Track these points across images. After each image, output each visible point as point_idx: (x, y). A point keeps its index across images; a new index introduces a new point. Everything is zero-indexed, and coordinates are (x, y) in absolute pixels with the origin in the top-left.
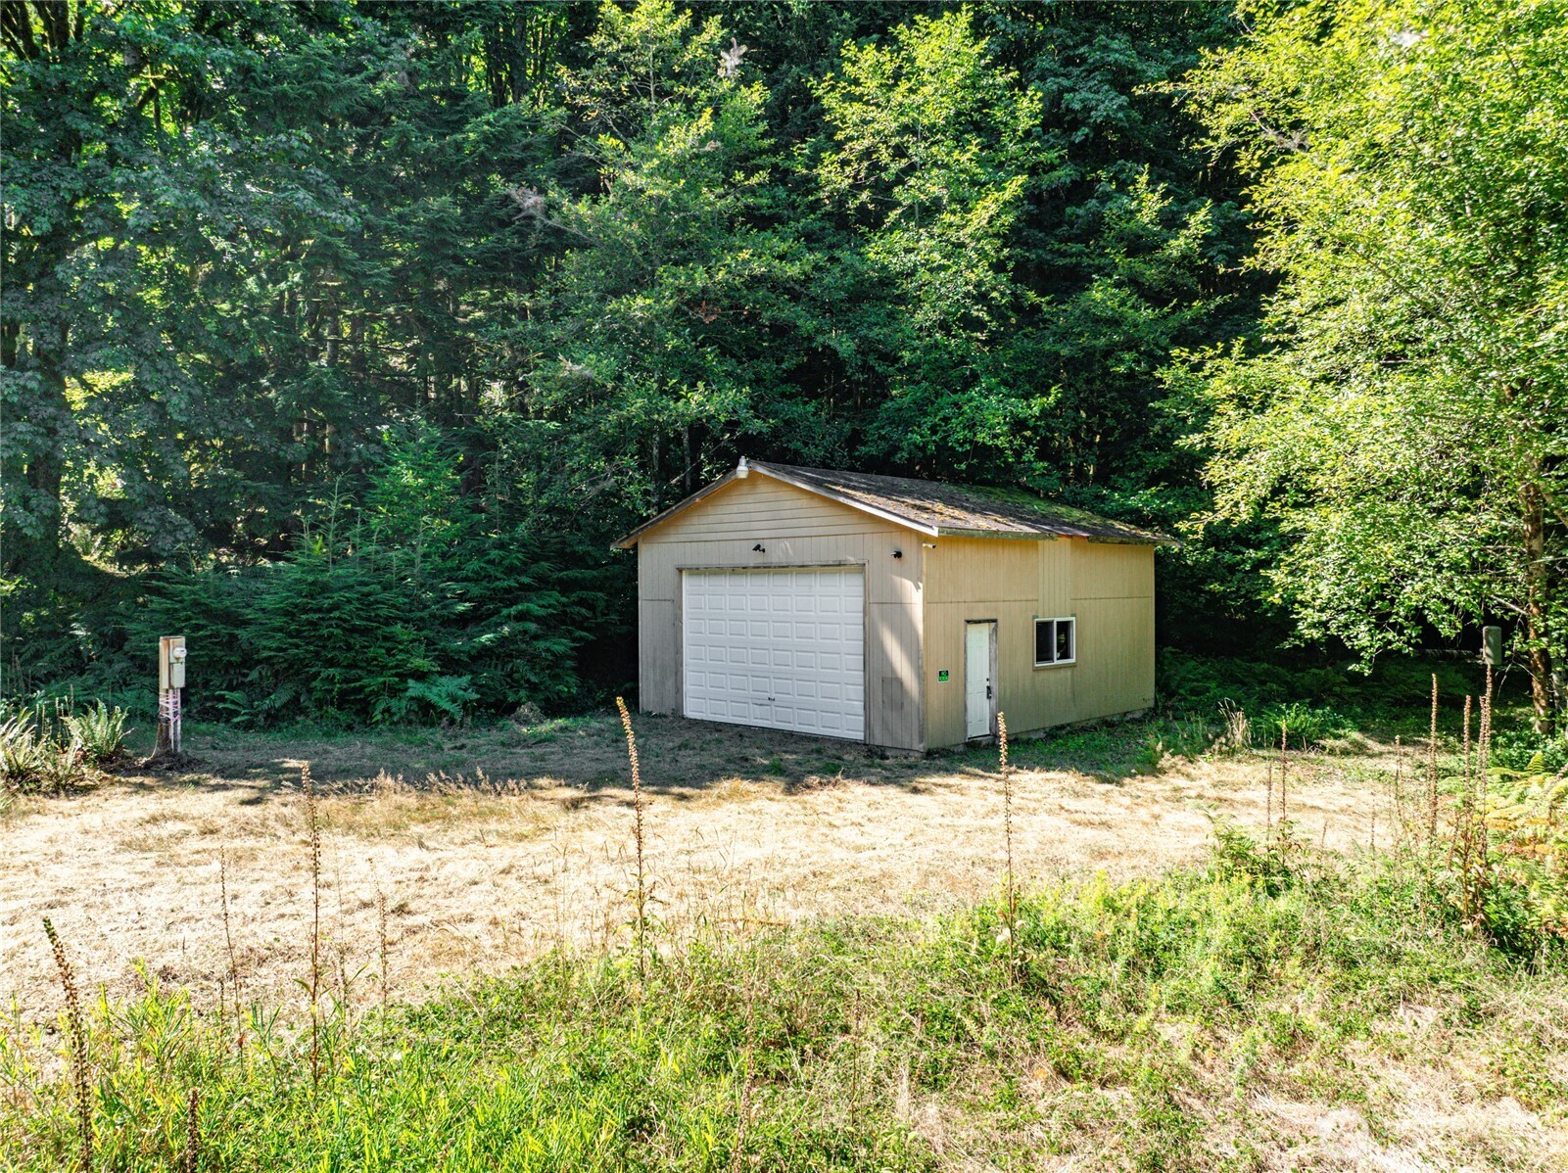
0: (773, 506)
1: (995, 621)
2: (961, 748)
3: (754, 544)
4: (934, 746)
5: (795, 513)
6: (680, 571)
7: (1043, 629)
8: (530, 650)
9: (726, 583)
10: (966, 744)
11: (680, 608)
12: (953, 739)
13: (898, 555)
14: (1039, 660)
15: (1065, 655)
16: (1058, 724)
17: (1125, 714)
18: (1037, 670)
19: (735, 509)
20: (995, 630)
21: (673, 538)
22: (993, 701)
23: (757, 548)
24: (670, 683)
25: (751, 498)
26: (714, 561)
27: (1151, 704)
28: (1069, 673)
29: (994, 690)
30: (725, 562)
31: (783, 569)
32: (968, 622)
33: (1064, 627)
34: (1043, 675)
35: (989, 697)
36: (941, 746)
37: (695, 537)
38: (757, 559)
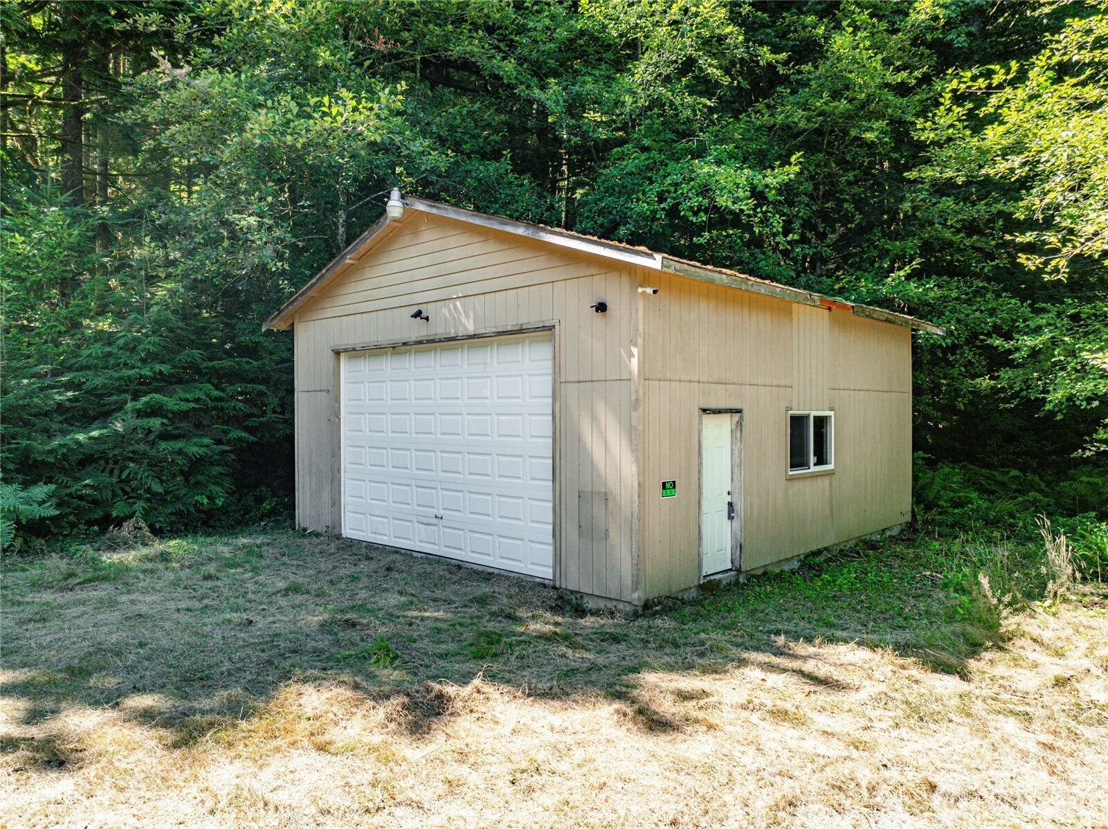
0: (438, 257)
1: (739, 411)
2: (693, 593)
3: (414, 310)
4: (653, 594)
5: (466, 263)
6: (337, 353)
7: (798, 422)
8: (153, 452)
9: (387, 366)
10: (701, 587)
11: (337, 399)
12: (685, 581)
13: (601, 307)
14: (793, 466)
15: (821, 461)
16: (814, 548)
17: (883, 531)
18: (791, 479)
19: (395, 267)
20: (740, 424)
21: (329, 313)
22: (736, 523)
23: (418, 314)
24: (326, 495)
25: (413, 251)
26: (371, 338)
27: (908, 518)
28: (826, 481)
29: (738, 507)
30: (384, 339)
31: (451, 341)
32: (704, 410)
33: (821, 422)
34: (798, 485)
35: (730, 518)
36: (664, 593)
37: (352, 309)
38: (418, 330)
